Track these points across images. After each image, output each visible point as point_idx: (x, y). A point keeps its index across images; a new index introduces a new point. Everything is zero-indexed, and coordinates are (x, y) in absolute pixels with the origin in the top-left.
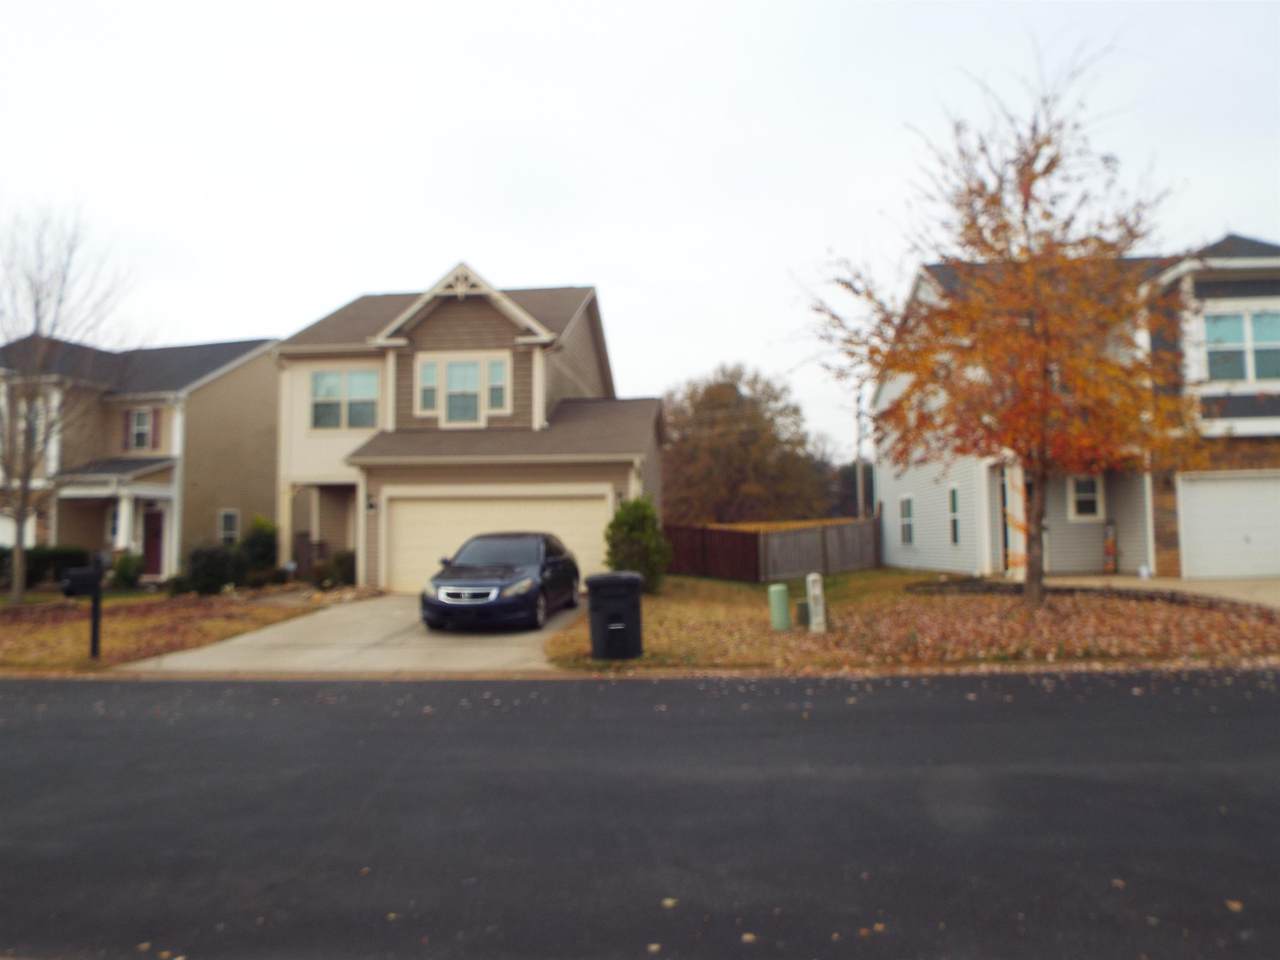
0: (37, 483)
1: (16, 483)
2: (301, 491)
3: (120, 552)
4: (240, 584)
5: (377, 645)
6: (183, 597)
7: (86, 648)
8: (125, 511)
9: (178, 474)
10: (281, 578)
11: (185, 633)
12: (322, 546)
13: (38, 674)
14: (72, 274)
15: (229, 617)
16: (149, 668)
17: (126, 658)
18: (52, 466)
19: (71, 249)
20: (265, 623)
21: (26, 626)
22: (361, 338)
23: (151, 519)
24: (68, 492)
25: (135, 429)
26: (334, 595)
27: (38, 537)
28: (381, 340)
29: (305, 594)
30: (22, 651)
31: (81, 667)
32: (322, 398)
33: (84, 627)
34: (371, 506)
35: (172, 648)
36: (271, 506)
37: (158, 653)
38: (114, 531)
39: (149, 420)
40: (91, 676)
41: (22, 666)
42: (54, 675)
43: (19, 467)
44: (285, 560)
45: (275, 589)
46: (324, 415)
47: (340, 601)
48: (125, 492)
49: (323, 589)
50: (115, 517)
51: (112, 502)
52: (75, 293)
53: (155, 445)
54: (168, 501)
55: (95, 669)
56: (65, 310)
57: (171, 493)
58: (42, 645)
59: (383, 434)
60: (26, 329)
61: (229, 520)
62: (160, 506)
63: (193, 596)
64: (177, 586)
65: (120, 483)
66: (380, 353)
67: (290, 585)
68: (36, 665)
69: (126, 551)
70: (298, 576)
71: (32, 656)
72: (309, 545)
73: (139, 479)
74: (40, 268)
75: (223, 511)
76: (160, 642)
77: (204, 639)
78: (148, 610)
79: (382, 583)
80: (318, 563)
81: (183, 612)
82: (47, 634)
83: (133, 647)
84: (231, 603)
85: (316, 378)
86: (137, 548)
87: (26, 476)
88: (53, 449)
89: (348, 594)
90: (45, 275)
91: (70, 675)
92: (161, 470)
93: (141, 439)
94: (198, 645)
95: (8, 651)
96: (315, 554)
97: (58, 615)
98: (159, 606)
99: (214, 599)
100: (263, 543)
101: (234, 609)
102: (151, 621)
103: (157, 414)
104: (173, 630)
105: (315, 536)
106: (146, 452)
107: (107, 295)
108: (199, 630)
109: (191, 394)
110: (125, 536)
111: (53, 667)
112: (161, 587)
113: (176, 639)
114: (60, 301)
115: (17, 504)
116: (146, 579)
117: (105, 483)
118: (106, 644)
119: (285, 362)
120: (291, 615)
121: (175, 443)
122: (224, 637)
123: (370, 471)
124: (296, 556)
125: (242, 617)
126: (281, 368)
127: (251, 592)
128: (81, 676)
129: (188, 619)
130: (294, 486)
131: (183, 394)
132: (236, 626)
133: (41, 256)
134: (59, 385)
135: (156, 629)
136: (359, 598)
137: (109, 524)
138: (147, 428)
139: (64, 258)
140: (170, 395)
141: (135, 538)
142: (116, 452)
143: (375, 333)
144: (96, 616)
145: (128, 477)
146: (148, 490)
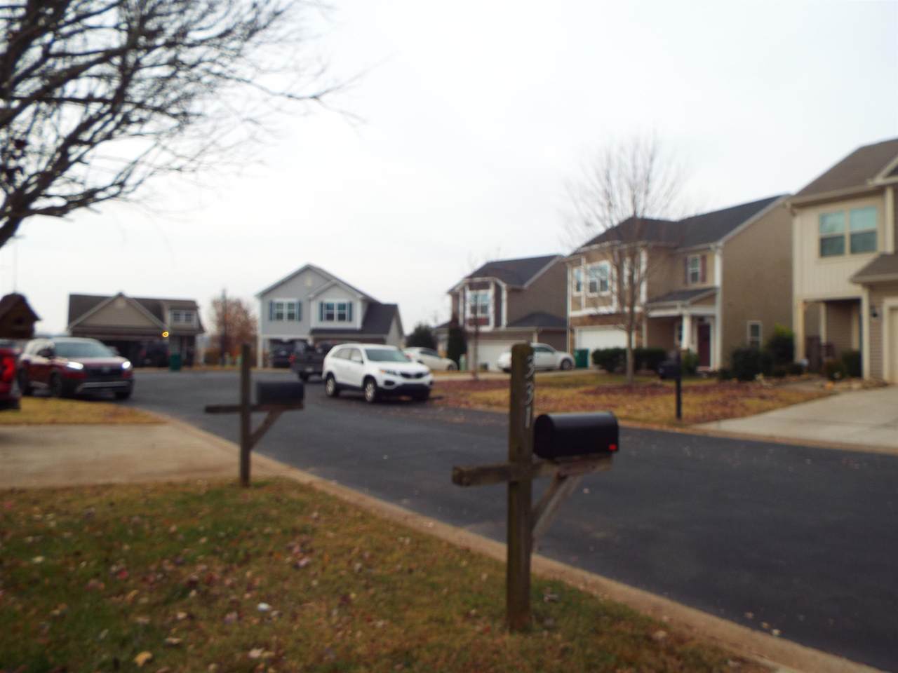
0: (637, 309)
1: (627, 309)
2: (811, 307)
3: (684, 351)
4: (768, 374)
5: (886, 426)
6: (727, 382)
7: (673, 412)
8: (686, 324)
9: (719, 298)
10: (798, 370)
11: (733, 407)
12: (829, 347)
13: (648, 426)
14: (653, 175)
15: (762, 397)
16: (712, 428)
17: (698, 420)
18: (643, 298)
19: (652, 159)
20: (789, 403)
21: (637, 396)
22: (862, 181)
23: (703, 329)
24: (655, 314)
25: (690, 270)
26: (843, 385)
27: (637, 342)
28: (879, 180)
29: (818, 383)
30: (637, 411)
31: (671, 424)
32: (827, 234)
33: (672, 399)
34: (874, 314)
35: (726, 416)
36: (789, 318)
37: (716, 419)
38: (680, 338)
39: (699, 263)
40: (678, 430)
41: (638, 420)
42: (656, 427)
43: (628, 300)
44: (800, 357)
45: (793, 378)
46: (830, 246)
47: (850, 389)
48: (686, 312)
49: (833, 379)
50: (680, 328)
51: (679, 319)
52: (655, 187)
53: (704, 279)
54: (713, 317)
55: (681, 426)
56: (649, 199)
57: (715, 311)
58: (648, 409)
59: (884, 257)
60: (629, 213)
61: (755, 329)
62: (707, 321)
63: (735, 381)
64: (723, 375)
65: (683, 306)
66: (880, 191)
67: (804, 376)
68: (646, 421)
69: (688, 350)
70: (810, 369)
71: (643, 415)
72: (819, 346)
73: (694, 303)
74: (635, 176)
75: (750, 323)
76: (717, 412)
77: (746, 412)
78: (706, 390)
79: (886, 376)
80: (825, 360)
81: (728, 392)
82: (648, 401)
83: (700, 413)
84: (762, 387)
85: (823, 219)
86: (694, 349)
87: (632, 305)
88: (644, 288)
89: (856, 385)
90: (638, 179)
91: (665, 428)
92: (708, 296)
93: (694, 276)
94: (743, 416)
95: (630, 411)
96: (824, 352)
97: (653, 390)
98: (714, 387)
99: (749, 384)
100: (783, 345)
101: (764, 392)
102: (710, 397)
103: (704, 259)
104: (725, 404)
105: (824, 340)
106: (698, 285)
107: (673, 185)
108: (742, 405)
109: (727, 243)
110: (687, 341)
111: (656, 423)
112: (711, 375)
113: (728, 410)
114: (647, 192)
115: (628, 322)
116: (700, 369)
117: (674, 307)
118: (685, 410)
119: (796, 210)
120: (809, 398)
121: (716, 278)
122: (760, 411)
123: (872, 287)
124: (808, 355)
125: (772, 398)
126: (794, 215)
127: (775, 381)
128: (671, 430)
129: (734, 397)
130: (805, 302)
131: (721, 243)
132: (769, 404)
133: (635, 167)
134: (645, 247)
135: (713, 403)
136: (865, 388)
137: (677, 333)
138: (699, 269)
139: (648, 166)
140: (712, 246)
141: (692, 342)
142: (680, 286)
143: (873, 176)
144: (679, 392)
145: (687, 302)
146: (700, 310)
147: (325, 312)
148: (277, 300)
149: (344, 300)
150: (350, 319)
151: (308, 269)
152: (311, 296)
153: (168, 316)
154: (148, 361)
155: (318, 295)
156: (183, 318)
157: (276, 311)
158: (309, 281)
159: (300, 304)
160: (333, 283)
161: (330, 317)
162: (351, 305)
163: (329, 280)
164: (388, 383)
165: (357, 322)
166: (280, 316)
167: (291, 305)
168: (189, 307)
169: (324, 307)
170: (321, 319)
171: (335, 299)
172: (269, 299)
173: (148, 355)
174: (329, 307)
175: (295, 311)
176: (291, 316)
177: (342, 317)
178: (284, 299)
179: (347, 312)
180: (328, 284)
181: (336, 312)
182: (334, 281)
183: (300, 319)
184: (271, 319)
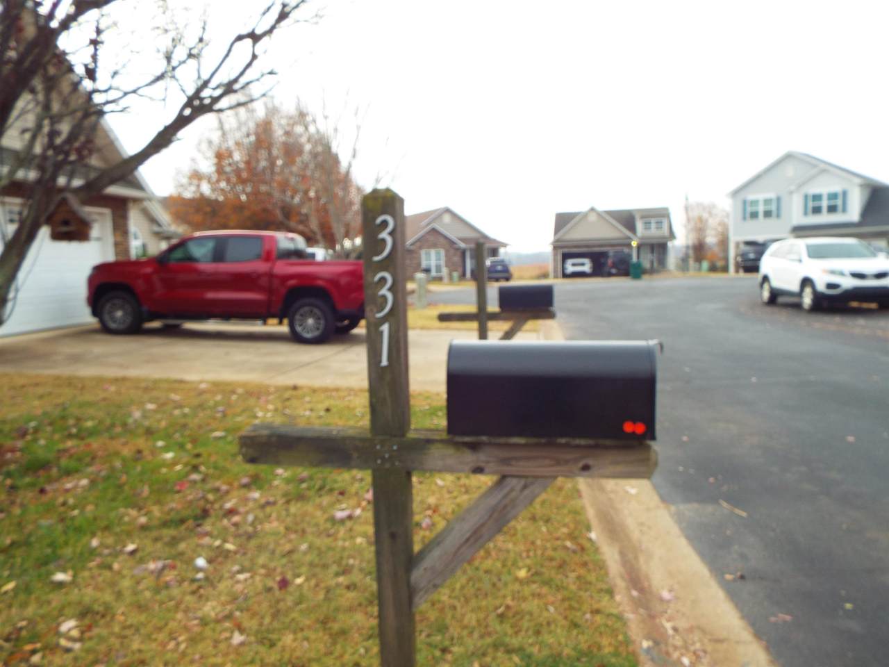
147: (811, 204)
148: (751, 197)
149: (836, 188)
150: (844, 210)
151: (789, 157)
152: (793, 188)
153: (639, 226)
154: (614, 271)
155: (800, 186)
156: (653, 226)
157: (749, 209)
158: (790, 170)
159: (779, 199)
160: (821, 168)
161: (817, 210)
162: (845, 194)
163: (815, 166)
164: (831, 286)
165: (853, 213)
166: (754, 215)
167: (767, 202)
168: (661, 215)
169: (809, 198)
170: (806, 213)
171: (824, 187)
172: (742, 196)
173: (614, 265)
174: (817, 197)
175: (773, 207)
176: (768, 214)
177: (832, 209)
178: (759, 196)
179: (839, 202)
180: (814, 171)
181: (825, 204)
182: (822, 166)
183: (778, 216)
184: (744, 218)
